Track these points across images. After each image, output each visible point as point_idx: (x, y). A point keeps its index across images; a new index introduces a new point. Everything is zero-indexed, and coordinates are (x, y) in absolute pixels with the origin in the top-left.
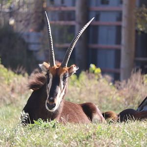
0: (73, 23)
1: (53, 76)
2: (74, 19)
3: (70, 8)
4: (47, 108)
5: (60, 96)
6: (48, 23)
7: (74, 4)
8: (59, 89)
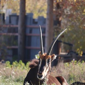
0: (17, 34)
1: (42, 60)
2: (17, 32)
3: (15, 26)
4: (38, 77)
5: (45, 71)
6: (40, 31)
7: (17, 24)
8: (45, 67)
